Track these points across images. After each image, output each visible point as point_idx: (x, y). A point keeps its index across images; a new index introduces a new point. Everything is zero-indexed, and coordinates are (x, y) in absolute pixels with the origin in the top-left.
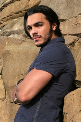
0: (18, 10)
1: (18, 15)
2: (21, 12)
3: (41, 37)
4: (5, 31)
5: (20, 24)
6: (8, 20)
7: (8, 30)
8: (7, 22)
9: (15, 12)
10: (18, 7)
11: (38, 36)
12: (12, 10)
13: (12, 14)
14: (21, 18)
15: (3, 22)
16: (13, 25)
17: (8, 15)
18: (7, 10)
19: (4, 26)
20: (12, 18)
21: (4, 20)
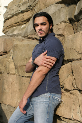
0: (16, 22)
1: (16, 25)
2: (18, 23)
3: (44, 32)
4: (8, 34)
5: (18, 30)
6: (10, 28)
7: (11, 34)
8: (9, 29)
9: (15, 23)
10: (16, 20)
11: (42, 31)
12: (13, 22)
13: (13, 24)
14: (18, 26)
15: (6, 29)
16: (13, 31)
17: (9, 25)
18: (9, 22)
19: (7, 31)
20: (12, 27)
21: (7, 28)
